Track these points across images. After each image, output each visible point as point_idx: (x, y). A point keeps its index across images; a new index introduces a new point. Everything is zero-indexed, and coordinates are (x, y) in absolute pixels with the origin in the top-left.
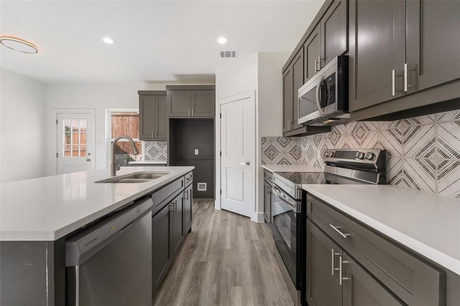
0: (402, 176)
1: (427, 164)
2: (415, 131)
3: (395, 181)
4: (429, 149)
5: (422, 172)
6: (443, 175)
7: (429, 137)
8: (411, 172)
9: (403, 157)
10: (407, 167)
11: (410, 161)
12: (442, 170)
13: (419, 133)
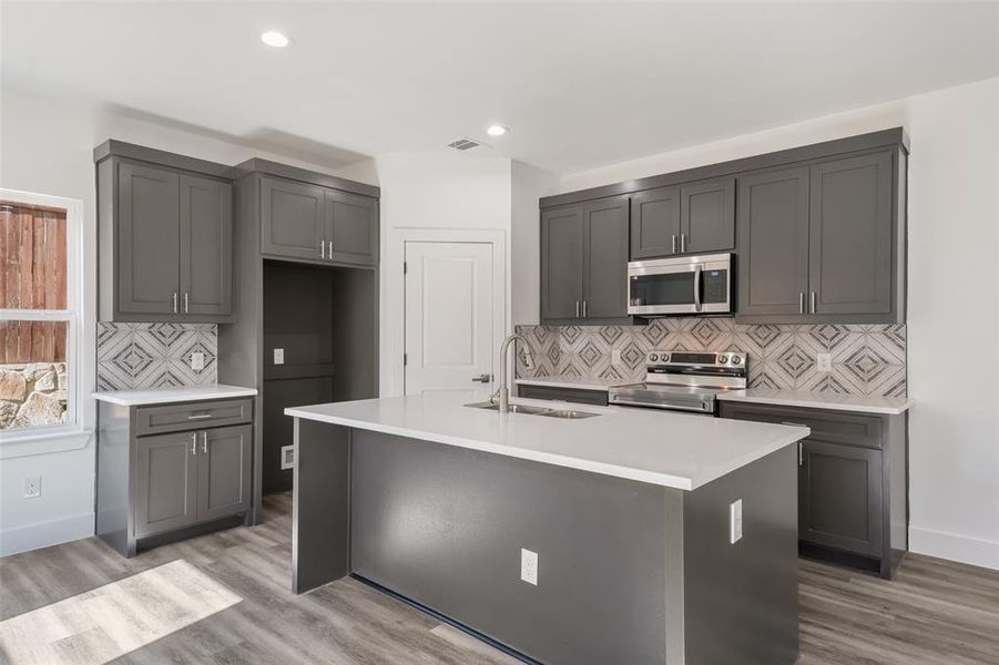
0: (763, 378)
1: (787, 367)
2: (775, 337)
3: (755, 384)
4: (789, 353)
5: (783, 374)
6: (800, 374)
7: (788, 344)
8: (771, 375)
9: (763, 361)
10: (767, 369)
11: (771, 364)
12: (799, 371)
13: (779, 340)
